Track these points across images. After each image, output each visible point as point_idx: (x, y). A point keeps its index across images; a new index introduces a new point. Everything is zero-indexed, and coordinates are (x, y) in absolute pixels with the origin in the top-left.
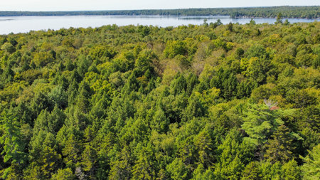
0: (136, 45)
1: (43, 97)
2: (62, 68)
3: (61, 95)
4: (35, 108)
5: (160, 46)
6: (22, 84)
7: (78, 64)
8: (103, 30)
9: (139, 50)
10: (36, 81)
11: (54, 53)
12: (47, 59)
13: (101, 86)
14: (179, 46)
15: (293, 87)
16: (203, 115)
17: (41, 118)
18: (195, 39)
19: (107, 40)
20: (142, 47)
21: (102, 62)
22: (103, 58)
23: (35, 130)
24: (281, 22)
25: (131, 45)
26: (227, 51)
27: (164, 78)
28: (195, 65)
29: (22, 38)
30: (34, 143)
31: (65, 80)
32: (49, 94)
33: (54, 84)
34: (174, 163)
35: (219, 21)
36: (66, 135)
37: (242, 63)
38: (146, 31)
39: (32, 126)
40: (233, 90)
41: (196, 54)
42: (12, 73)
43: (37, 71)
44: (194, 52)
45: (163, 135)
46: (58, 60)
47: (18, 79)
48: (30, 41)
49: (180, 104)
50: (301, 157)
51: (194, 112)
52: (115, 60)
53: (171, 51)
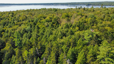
0: (53, 15)
1: (25, 29)
2: (29, 21)
3: (30, 29)
4: (22, 33)
5: (60, 15)
6: (17, 26)
7: (34, 20)
8: (41, 10)
9: (54, 16)
10: (22, 25)
11: (26, 17)
12: (24, 19)
13: (42, 26)
14: (67, 15)
15: (101, 27)
16: (73, 34)
17: (25, 35)
18: (72, 12)
19: (43, 13)
20: (54, 15)
21: (42, 20)
22: (42, 18)
23: (23, 38)
24: (103, 7)
25: (51, 14)
26: (82, 16)
27: (61, 25)
28: (71, 21)
29: (15, 12)
30: (23, 42)
31: (31, 25)
32: (26, 29)
33: (27, 26)
34: (64, 46)
35: (81, 7)
36: (33, 40)
37: (86, 20)
38: (56, 10)
39: (22, 37)
40: (83, 28)
41: (72, 17)
42: (14, 23)
43: (22, 22)
44: (71, 16)
45: (61, 39)
46: (27, 19)
47: (16, 25)
48: (18, 13)
49: (66, 31)
50: (99, 44)
51: (70, 33)
52: (46, 19)
53: (64, 16)
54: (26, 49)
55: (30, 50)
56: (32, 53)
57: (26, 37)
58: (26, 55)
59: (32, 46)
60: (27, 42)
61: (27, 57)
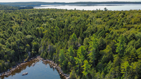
1: (134, 35)
4: (129, 39)
6: (125, 29)
10: (131, 29)
12: (137, 22)
17: (131, 42)
23: (128, 46)
29: (127, 12)
30: (127, 50)
32: (136, 35)
33: (139, 31)
39: (127, 44)
42: (122, 24)
43: (132, 25)
47: (124, 27)
48: (131, 14)
54: (128, 61)
55: (132, 63)
56: (134, 68)
57: (133, 45)
58: (125, 67)
59: (138, 60)
60: (132, 52)
61: (125, 70)
